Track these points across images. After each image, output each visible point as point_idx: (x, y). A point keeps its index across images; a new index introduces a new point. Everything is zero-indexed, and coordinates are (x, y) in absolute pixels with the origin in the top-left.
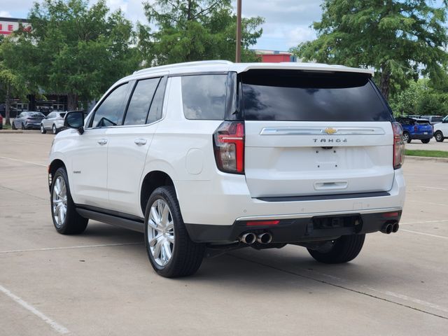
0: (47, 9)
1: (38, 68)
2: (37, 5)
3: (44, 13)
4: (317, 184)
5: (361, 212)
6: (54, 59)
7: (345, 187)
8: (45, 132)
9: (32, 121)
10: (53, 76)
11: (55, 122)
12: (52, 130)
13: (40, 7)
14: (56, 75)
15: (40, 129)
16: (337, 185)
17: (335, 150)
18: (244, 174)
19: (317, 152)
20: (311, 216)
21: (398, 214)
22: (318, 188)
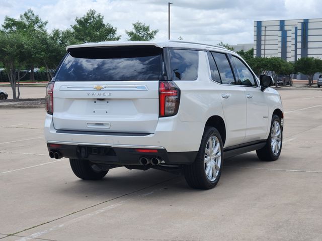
4: (87, 123)
5: (113, 146)
7: (108, 127)
16: (105, 126)
17: (108, 101)
18: (52, 114)
19: (95, 102)
20: (77, 144)
21: (157, 151)
22: (88, 126)
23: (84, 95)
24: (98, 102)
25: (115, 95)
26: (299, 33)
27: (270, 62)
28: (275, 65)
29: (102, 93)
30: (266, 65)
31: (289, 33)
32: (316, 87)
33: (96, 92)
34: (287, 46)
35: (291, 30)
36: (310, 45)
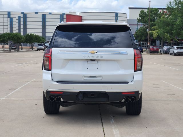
0: (175, 4)
1: (168, 28)
2: (170, 3)
3: (173, 5)
4: (84, 77)
5: (107, 91)
6: (175, 24)
7: (101, 79)
8: (171, 55)
9: (167, 50)
10: (174, 31)
11: (174, 50)
12: (173, 54)
13: (172, 3)
14: (176, 31)
15: (169, 53)
16: (97, 78)
17: (98, 61)
18: (51, 71)
19: (88, 62)
20: (78, 91)
21: (134, 93)
22: (85, 79)
23: (81, 57)
24: (90, 62)
25: (105, 57)
26: (22, 19)
27: (15, 35)
28: (19, 38)
29: (95, 55)
30: (13, 38)
31: (14, 19)
32: (36, 51)
33: (91, 55)
34: (13, 26)
35: (16, 18)
36: (28, 27)
